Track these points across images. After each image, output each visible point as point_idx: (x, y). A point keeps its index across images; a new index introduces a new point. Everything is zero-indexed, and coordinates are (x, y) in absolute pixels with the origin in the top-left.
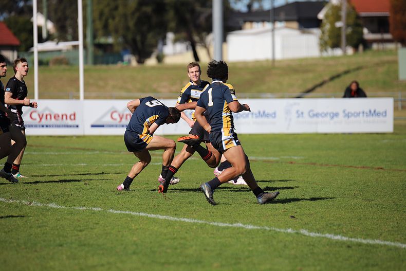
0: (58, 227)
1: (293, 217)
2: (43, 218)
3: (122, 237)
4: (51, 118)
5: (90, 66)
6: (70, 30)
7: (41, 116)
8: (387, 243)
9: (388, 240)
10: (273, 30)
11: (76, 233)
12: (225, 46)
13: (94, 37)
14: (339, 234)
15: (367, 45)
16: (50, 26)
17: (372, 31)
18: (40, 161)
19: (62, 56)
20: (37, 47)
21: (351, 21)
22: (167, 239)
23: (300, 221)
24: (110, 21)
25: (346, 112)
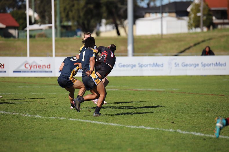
0: (40, 128)
1: (173, 122)
2: (32, 123)
3: (76, 134)
4: (36, 67)
5: (59, 38)
6: (47, 18)
7: (31, 66)
8: (226, 137)
9: (226, 136)
10: (162, 18)
11: (51, 131)
12: (134, 27)
13: (61, 22)
14: (199, 132)
15: (215, 26)
16: (36, 16)
17: (218, 18)
18: (30, 91)
19: (43, 32)
20: (29, 28)
21: (206, 12)
22: (102, 135)
23: (177, 125)
24: (70, 13)
25: (203, 64)
